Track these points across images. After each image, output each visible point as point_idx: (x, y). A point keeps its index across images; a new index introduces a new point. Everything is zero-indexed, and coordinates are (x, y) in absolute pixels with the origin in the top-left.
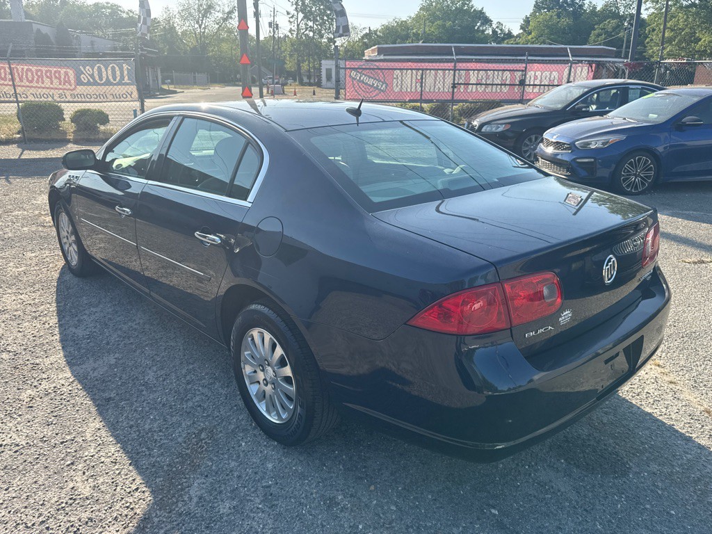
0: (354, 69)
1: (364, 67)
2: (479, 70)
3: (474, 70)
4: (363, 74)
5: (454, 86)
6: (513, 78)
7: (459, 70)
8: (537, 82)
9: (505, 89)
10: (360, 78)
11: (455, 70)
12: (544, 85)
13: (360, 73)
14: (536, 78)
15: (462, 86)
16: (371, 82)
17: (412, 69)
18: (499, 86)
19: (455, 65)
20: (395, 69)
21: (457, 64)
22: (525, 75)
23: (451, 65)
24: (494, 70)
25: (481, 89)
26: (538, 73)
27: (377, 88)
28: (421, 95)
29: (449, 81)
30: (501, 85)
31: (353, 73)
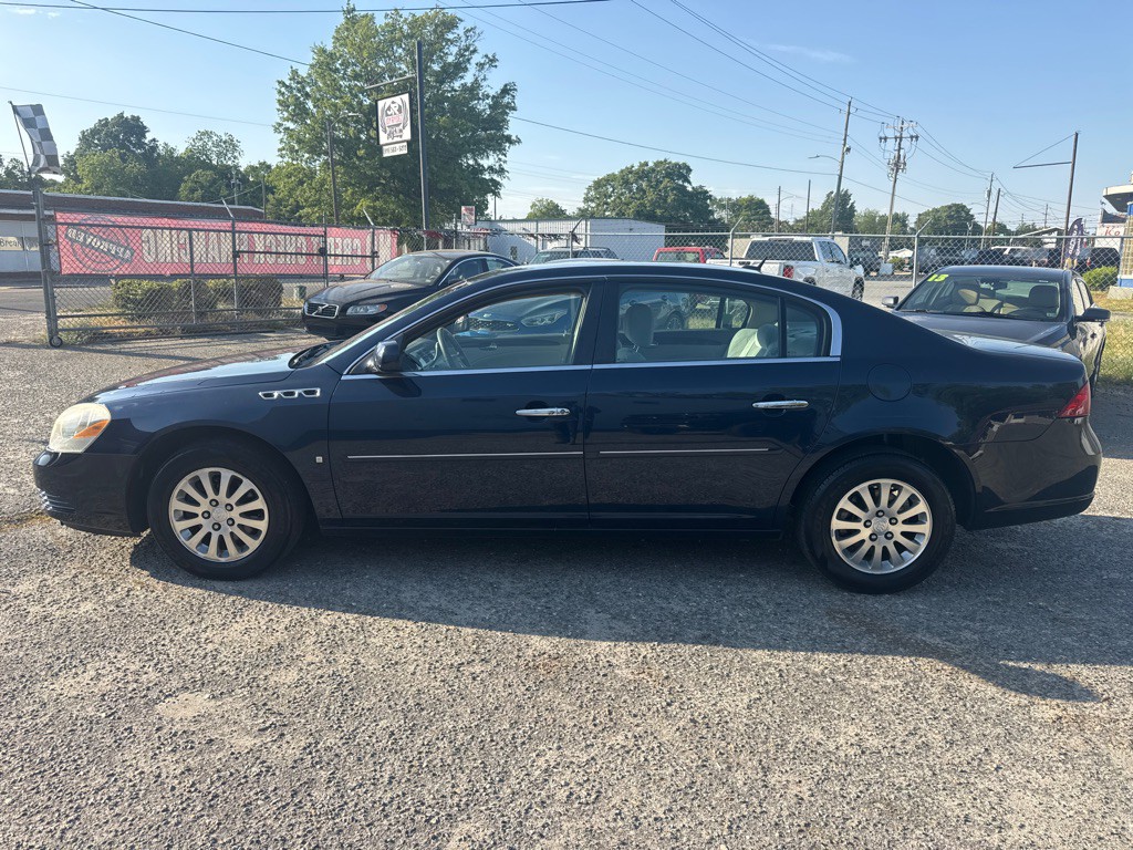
0: (73, 225)
1: (89, 222)
2: (266, 233)
3: (258, 233)
4: (92, 234)
5: (236, 254)
6: (310, 245)
7: (240, 232)
8: (339, 252)
9: (302, 260)
10: (85, 239)
11: (233, 232)
12: (347, 256)
13: (85, 233)
14: (336, 246)
15: (246, 255)
16: (104, 246)
17: (171, 229)
18: (294, 256)
19: (233, 225)
20: (143, 228)
21: (236, 224)
22: (325, 242)
23: (226, 225)
24: (286, 234)
25: (271, 259)
26: (338, 240)
27: (116, 256)
28: (192, 267)
29: (227, 247)
30: (296, 254)
31: (72, 233)
